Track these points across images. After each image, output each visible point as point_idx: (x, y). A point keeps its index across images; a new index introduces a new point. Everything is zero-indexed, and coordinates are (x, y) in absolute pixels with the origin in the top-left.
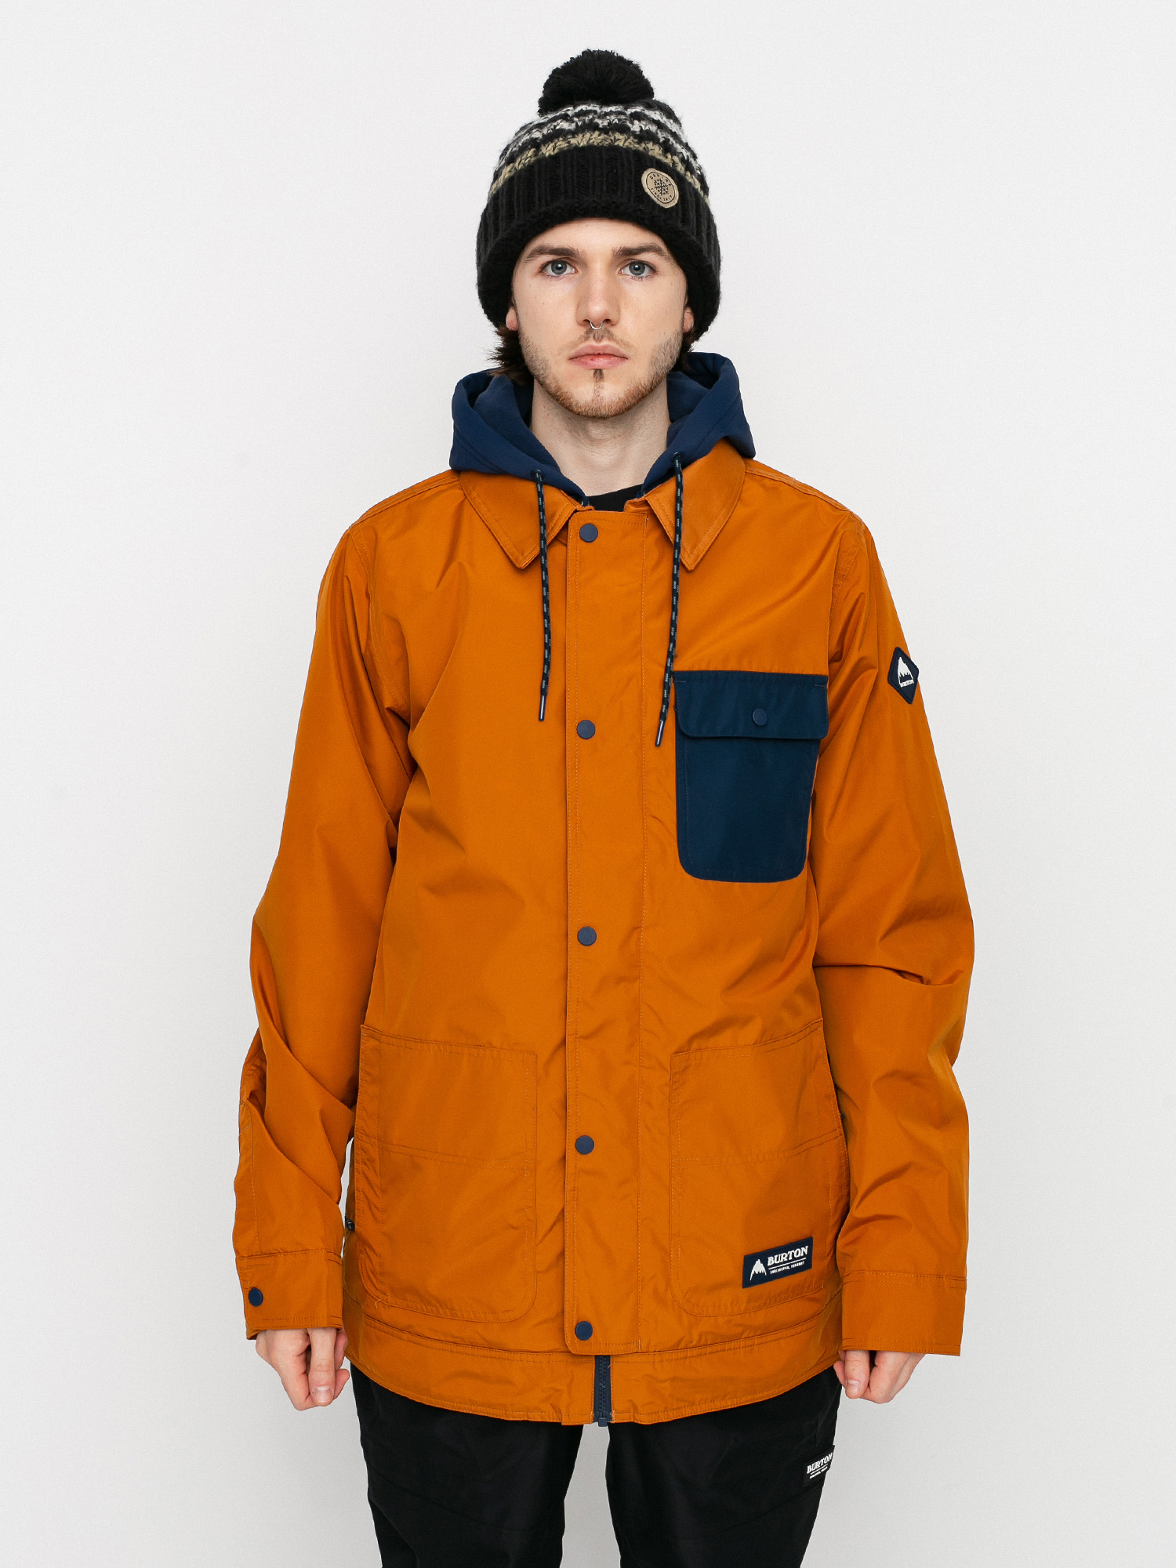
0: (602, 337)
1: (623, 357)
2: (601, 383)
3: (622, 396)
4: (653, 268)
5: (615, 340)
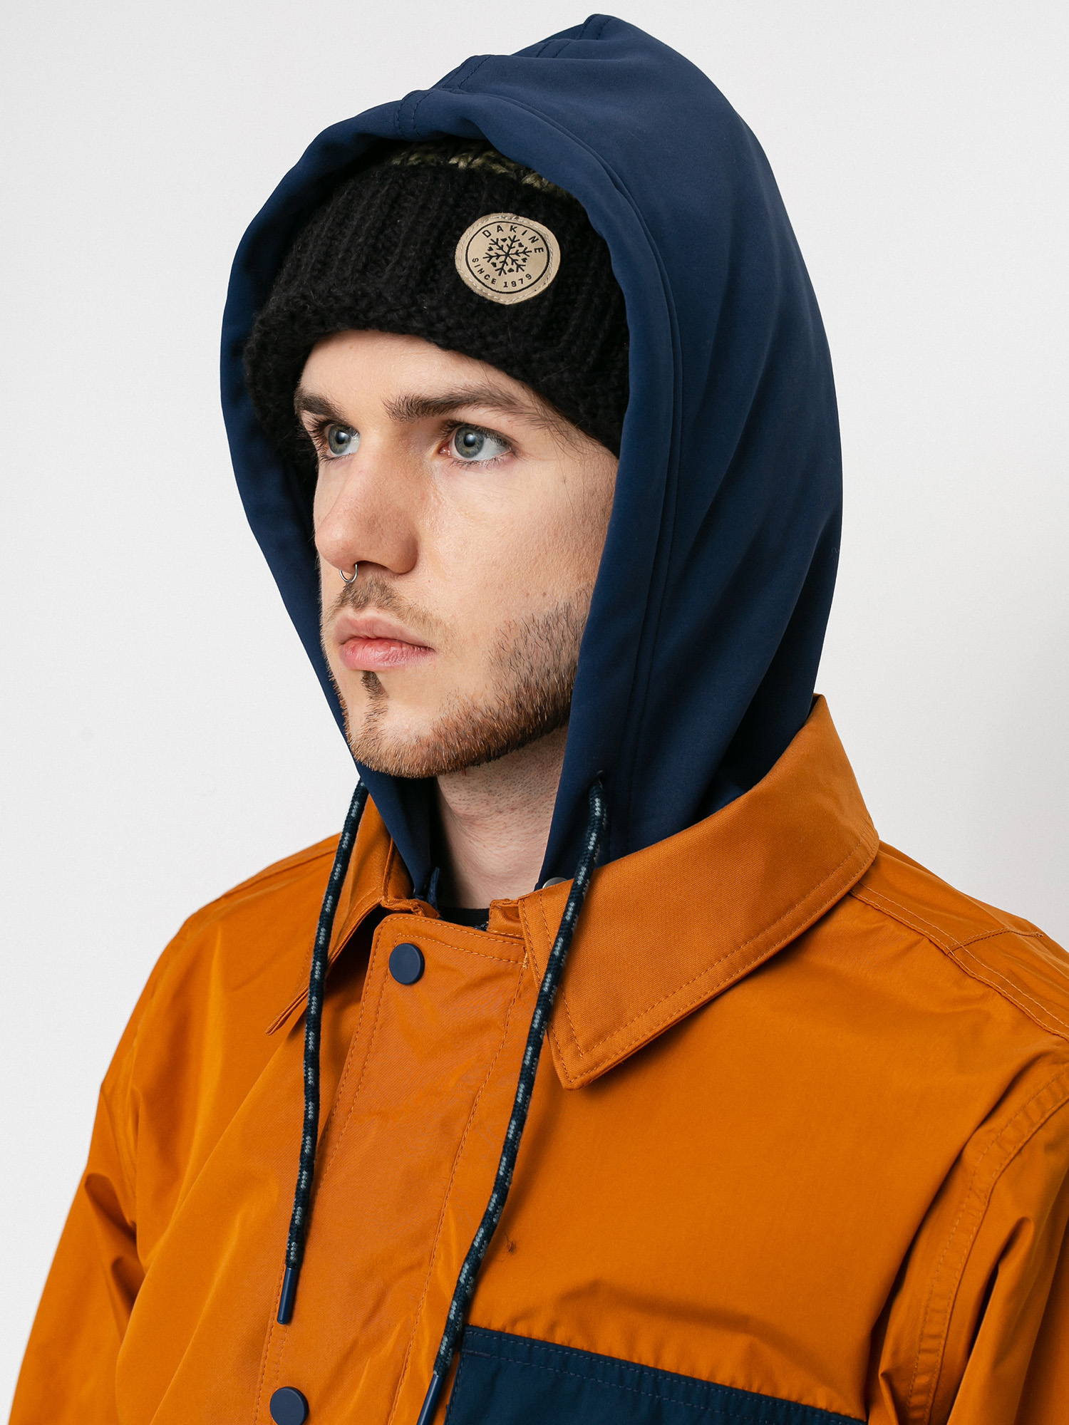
0: (367, 600)
1: (425, 648)
2: (384, 703)
3: (427, 733)
4: (506, 443)
5: (396, 608)
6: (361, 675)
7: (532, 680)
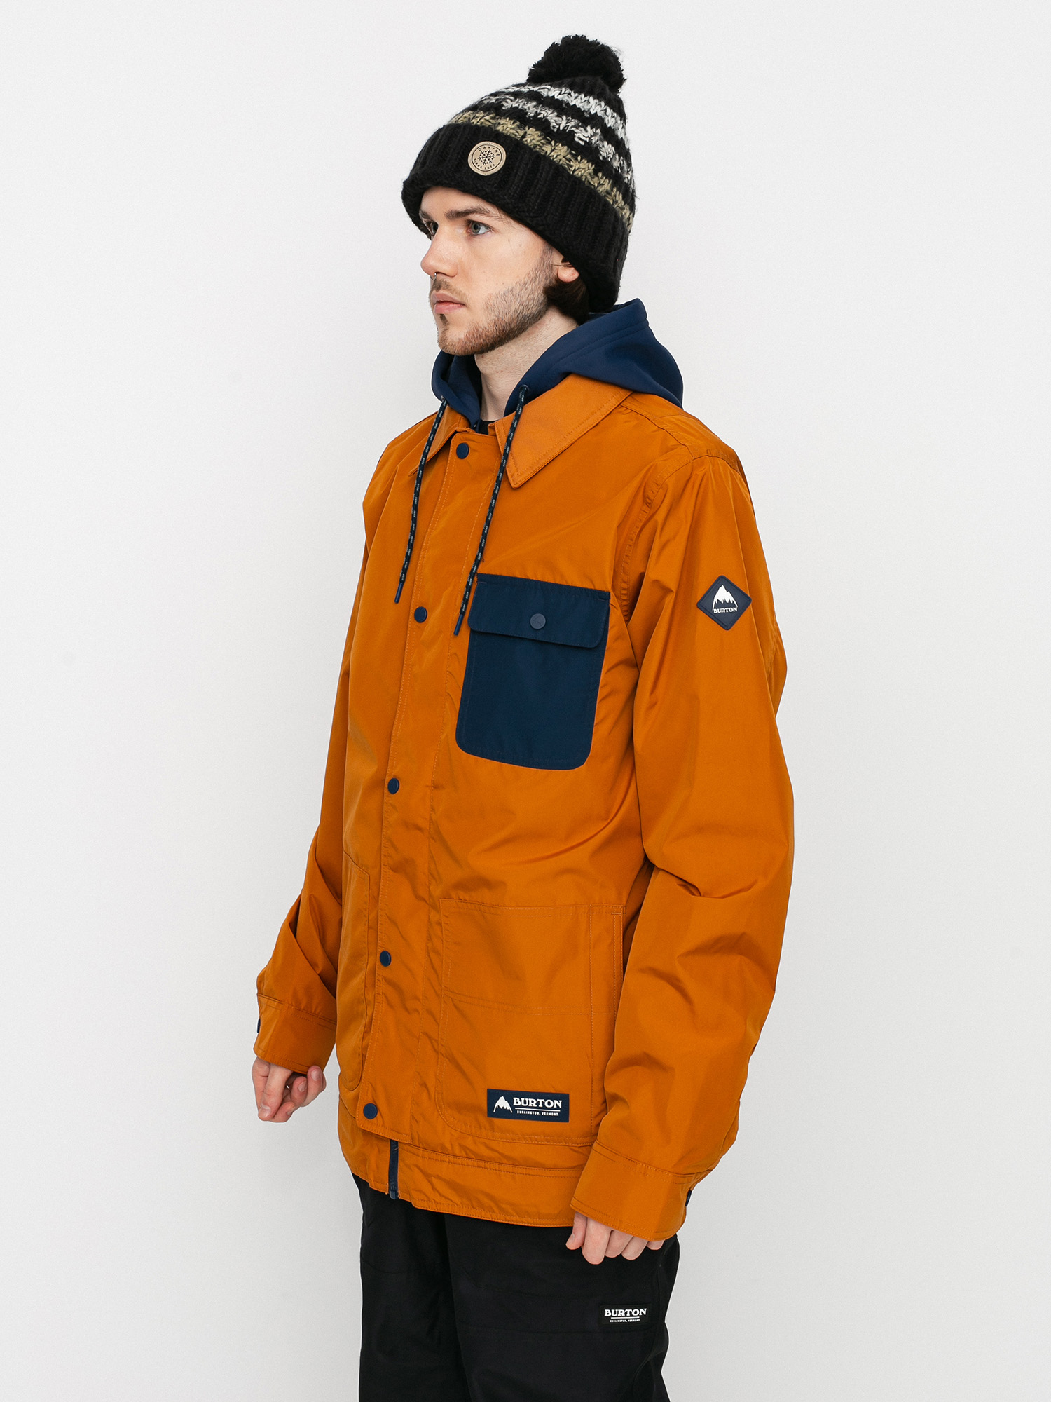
0: (440, 287)
1: (463, 304)
4: (487, 227)
5: (449, 290)
6: (439, 316)
7: (500, 316)
